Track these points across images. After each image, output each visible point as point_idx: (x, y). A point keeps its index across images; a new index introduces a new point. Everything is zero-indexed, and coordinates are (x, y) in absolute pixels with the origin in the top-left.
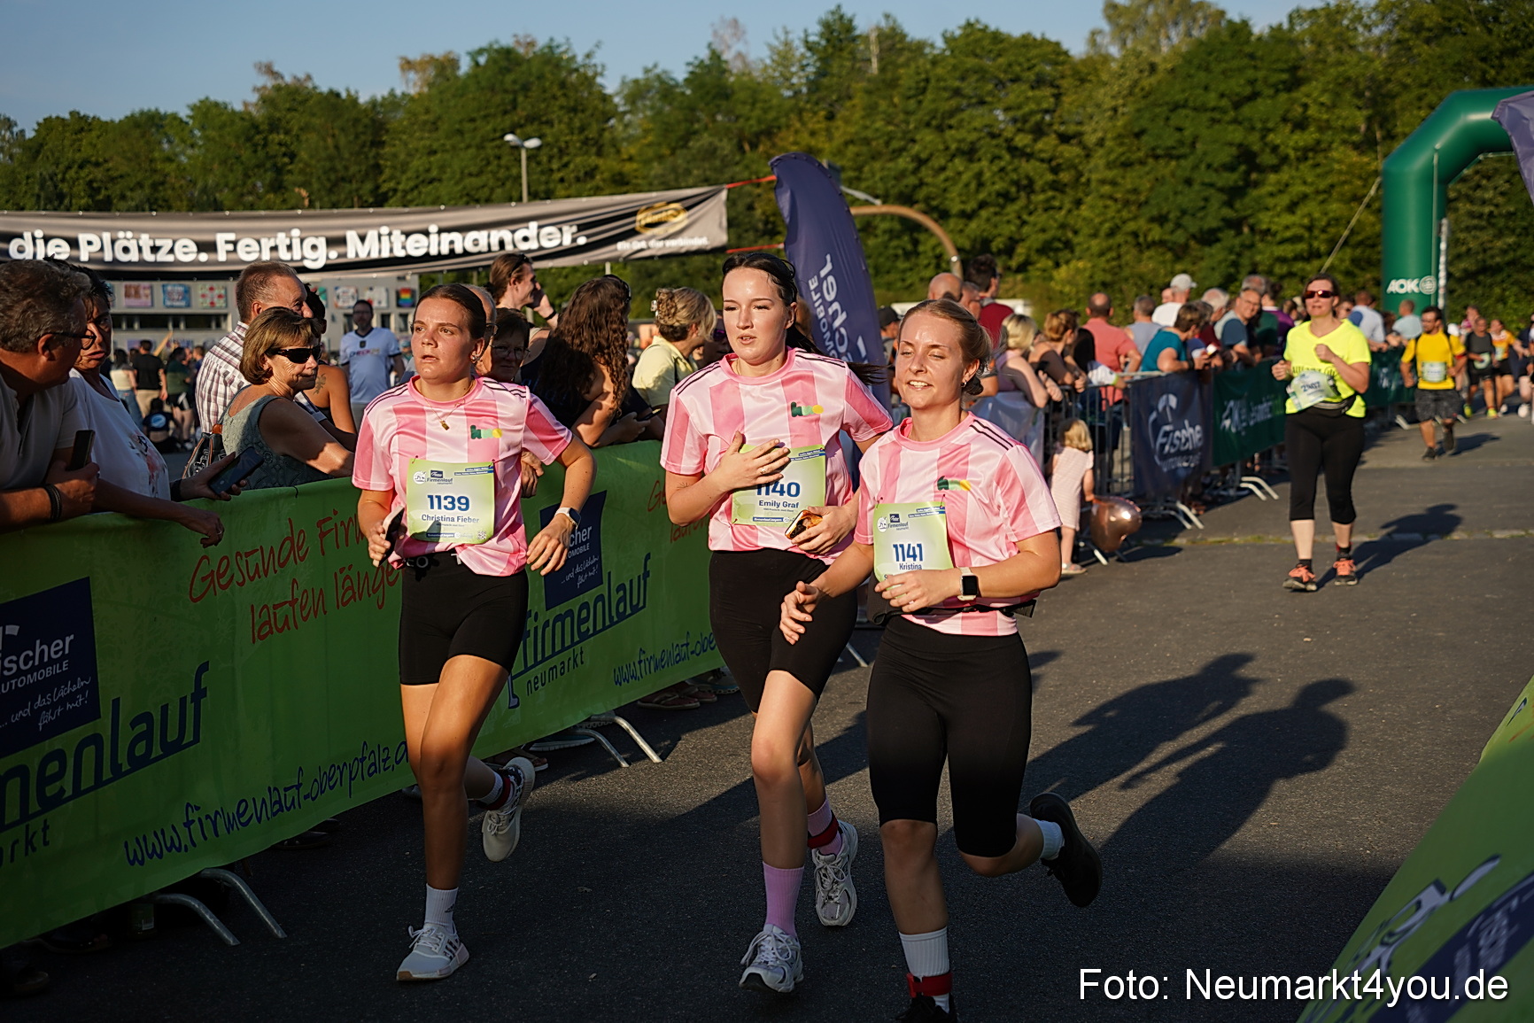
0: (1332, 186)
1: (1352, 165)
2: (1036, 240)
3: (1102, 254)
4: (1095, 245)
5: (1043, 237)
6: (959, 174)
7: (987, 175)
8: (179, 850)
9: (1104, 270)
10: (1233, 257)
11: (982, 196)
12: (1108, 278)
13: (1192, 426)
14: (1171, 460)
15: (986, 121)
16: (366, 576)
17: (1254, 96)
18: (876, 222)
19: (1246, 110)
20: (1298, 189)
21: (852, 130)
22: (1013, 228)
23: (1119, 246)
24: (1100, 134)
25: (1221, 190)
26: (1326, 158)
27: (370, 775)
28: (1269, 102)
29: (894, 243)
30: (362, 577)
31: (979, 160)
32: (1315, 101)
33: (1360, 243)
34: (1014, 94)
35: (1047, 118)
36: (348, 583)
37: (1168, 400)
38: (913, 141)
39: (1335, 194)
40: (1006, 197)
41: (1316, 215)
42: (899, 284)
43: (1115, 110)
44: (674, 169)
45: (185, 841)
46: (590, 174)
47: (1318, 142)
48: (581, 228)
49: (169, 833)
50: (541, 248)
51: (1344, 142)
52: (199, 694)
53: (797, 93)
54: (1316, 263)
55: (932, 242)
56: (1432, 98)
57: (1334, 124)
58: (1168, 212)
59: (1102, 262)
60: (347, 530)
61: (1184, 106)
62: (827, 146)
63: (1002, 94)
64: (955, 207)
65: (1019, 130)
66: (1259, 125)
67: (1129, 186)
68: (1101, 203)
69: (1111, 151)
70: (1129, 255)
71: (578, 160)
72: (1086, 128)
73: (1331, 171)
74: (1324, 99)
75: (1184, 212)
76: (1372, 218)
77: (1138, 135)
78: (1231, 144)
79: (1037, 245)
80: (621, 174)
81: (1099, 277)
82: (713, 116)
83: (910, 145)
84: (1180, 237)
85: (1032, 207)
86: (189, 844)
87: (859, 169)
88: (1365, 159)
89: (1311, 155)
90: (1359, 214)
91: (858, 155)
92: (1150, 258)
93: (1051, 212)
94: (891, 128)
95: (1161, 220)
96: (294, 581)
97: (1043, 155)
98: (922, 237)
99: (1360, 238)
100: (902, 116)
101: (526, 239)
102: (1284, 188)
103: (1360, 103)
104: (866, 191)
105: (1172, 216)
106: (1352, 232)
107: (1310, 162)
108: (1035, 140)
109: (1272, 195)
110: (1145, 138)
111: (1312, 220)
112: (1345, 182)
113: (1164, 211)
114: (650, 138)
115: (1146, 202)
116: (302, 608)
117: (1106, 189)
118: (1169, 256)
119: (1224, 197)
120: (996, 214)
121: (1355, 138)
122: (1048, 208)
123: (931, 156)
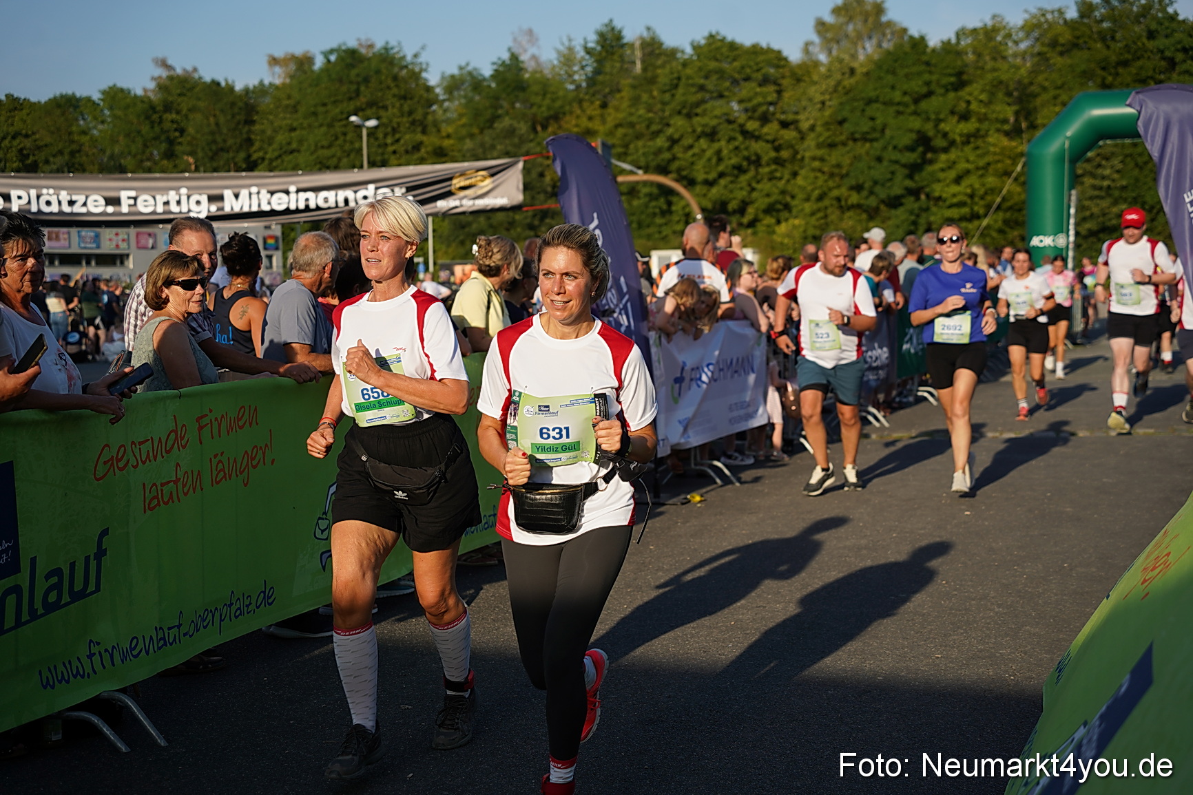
0: (989, 164)
1: (1003, 148)
2: (762, 203)
3: (813, 214)
4: (808, 207)
5: (767, 200)
6: (704, 151)
7: (725, 152)
8: (83, 677)
9: (815, 227)
10: (913, 218)
11: (721, 168)
12: (818, 233)
13: (881, 347)
15: (725, 110)
16: (235, 461)
17: (929, 94)
18: (639, 187)
19: (924, 105)
20: (963, 166)
21: (621, 116)
22: (744, 193)
23: (826, 208)
24: (812, 122)
25: (904, 166)
26: (984, 142)
27: (236, 617)
28: (941, 99)
29: (653, 204)
30: (232, 461)
31: (719, 140)
32: (976, 99)
33: (1010, 208)
34: (746, 90)
35: (771, 109)
36: (220, 466)
38: (668, 125)
39: (991, 170)
40: (740, 169)
41: (977, 186)
42: (657, 236)
43: (823, 103)
44: (482, 145)
45: (88, 669)
46: (417, 147)
47: (978, 130)
48: (409, 189)
49: (75, 663)
51: (998, 130)
52: (101, 553)
53: (578, 87)
54: (976, 223)
55: (682, 203)
56: (1064, 97)
57: (990, 116)
58: (864, 183)
59: (813, 221)
60: (219, 425)
61: (876, 101)
62: (601, 129)
63: (736, 90)
64: (700, 177)
65: (750, 118)
66: (933, 117)
67: (834, 162)
68: (812, 175)
69: (820, 135)
70: (834, 215)
71: (407, 137)
72: (801, 117)
73: (987, 153)
74: (983, 97)
75: (876, 183)
76: (1019, 189)
77: (841, 123)
78: (911, 131)
79: (763, 207)
80: (441, 148)
81: (811, 232)
82: (513, 104)
83: (665, 128)
84: (872, 202)
85: (759, 177)
86: (91, 671)
87: (626, 146)
88: (1014, 144)
89: (972, 140)
90: (1009, 186)
91: (625, 135)
92: (850, 217)
93: (774, 182)
94: (651, 115)
95: (858, 188)
96: (178, 464)
97: (769, 138)
98: (674, 199)
99: (1009, 204)
100: (659, 106)
102: (952, 165)
103: (1010, 100)
104: (632, 163)
105: (867, 185)
106: (1004, 199)
107: (972, 145)
108: (762, 126)
109: (943, 170)
110: (846, 125)
111: (974, 190)
112: (998, 161)
113: (861, 181)
114: (464, 120)
115: (847, 175)
116: (184, 486)
117: (816, 164)
118: (864, 216)
119: (906, 171)
120: (732, 182)
121: (1006, 127)
122: (772, 178)
123: (682, 137)
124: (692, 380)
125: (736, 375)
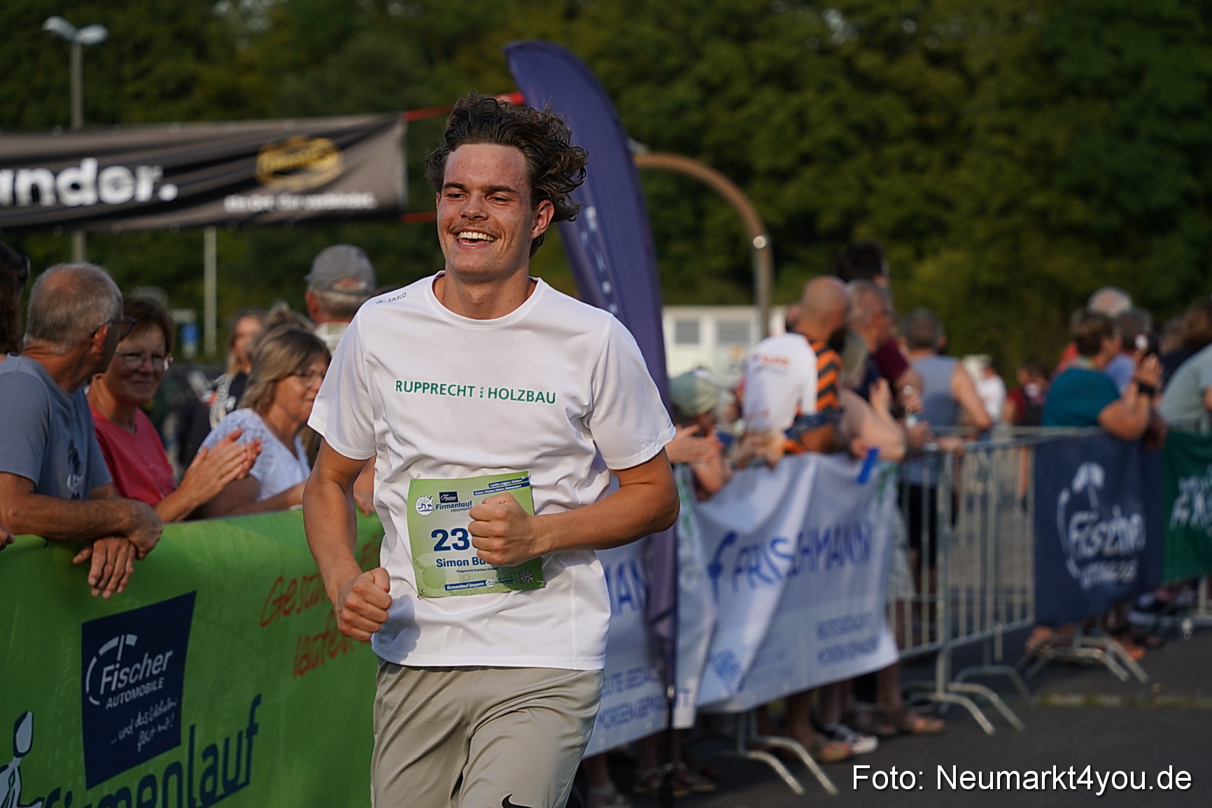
2: (887, 216)
3: (991, 240)
4: (981, 230)
5: (898, 213)
6: (769, 110)
7: (814, 113)
9: (993, 268)
11: (805, 145)
13: (1127, 515)
14: (1093, 569)
15: (813, 28)
22: (852, 196)
23: (1018, 230)
24: (991, 55)
29: (669, 213)
31: (801, 90)
35: (909, 27)
37: (1089, 474)
38: (699, 56)
40: (841, 150)
42: (673, 279)
43: (1015, 17)
48: (169, 173)
50: (100, 202)
55: (727, 213)
58: (1097, 180)
59: (992, 256)
61: (1124, 15)
64: (762, 162)
65: (867, 46)
67: (1035, 138)
68: (991, 163)
69: (1007, 82)
70: (1034, 245)
75: (1120, 181)
77: (1050, 59)
79: (888, 225)
81: (985, 277)
84: (1113, 220)
85: (881, 165)
92: (1065, 252)
93: (913, 175)
95: (1085, 191)
97: (904, 86)
98: (711, 206)
101: (76, 187)
108: (888, 62)
110: (1060, 64)
113: (1091, 176)
115: (1062, 165)
117: (1000, 141)
119: (1184, 159)
120: (826, 174)
122: (908, 165)
123: (726, 82)
124: (738, 570)
125: (835, 564)
